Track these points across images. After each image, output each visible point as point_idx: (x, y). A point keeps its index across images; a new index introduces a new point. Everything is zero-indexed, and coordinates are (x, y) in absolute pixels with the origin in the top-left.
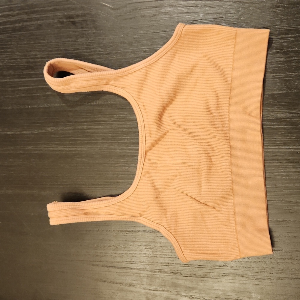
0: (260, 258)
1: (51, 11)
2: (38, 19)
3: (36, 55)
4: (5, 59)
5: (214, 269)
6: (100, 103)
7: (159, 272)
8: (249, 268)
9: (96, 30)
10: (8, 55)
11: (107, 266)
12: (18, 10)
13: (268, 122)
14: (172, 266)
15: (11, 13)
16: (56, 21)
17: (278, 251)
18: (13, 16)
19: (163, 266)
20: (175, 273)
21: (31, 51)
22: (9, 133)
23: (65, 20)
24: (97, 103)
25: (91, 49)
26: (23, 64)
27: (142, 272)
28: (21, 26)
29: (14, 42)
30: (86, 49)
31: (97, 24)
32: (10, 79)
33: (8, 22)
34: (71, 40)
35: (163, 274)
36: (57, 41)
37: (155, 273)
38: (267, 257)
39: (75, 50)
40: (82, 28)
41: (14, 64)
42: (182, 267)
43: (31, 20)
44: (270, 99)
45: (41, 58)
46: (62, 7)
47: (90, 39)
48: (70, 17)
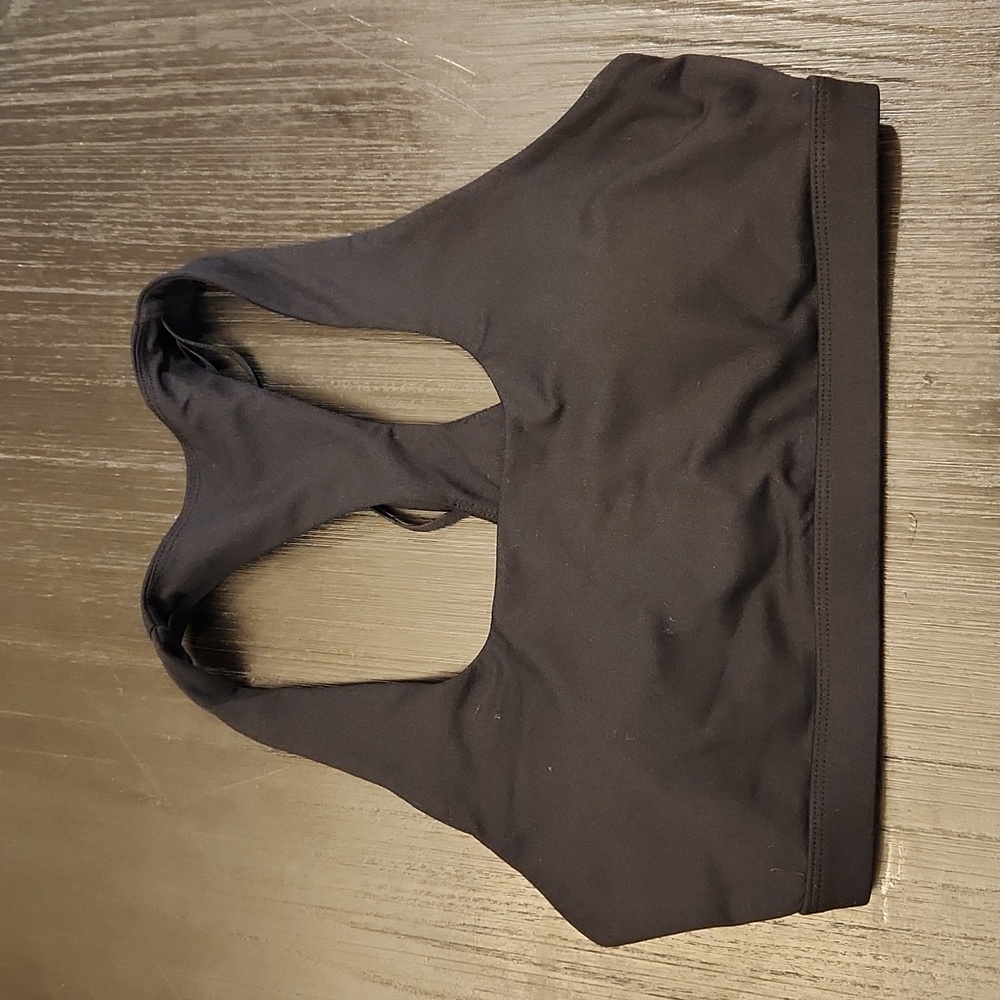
0: (914, 959)
1: (273, 73)
2: (228, 99)
3: (215, 217)
4: (114, 224)
5: (754, 980)
6: (410, 389)
7: (569, 972)
8: (874, 990)
9: (416, 146)
10: (125, 211)
11: (396, 933)
12: (168, 64)
14: (612, 954)
15: (144, 72)
16: (287, 108)
17: (978, 942)
18: (152, 82)
19: (582, 952)
20: (622, 982)
21: (199, 203)
22: (111, 464)
23: (316, 108)
24: (402, 389)
25: (393, 208)
26: (170, 244)
27: (512, 965)
28: (171, 118)
29: (147, 168)
30: (377, 205)
31: (418, 128)
32: (124, 288)
33: (128, 102)
34: (330, 172)
35: (581, 980)
36: (288, 173)
37: (557, 975)
38: (940, 958)
39: (340, 209)
40: (370, 136)
41: (145, 242)
42: (647, 963)
43: (205, 99)
44: (986, 418)
45: (232, 227)
46: (309, 63)
47: (393, 173)
48: (334, 98)
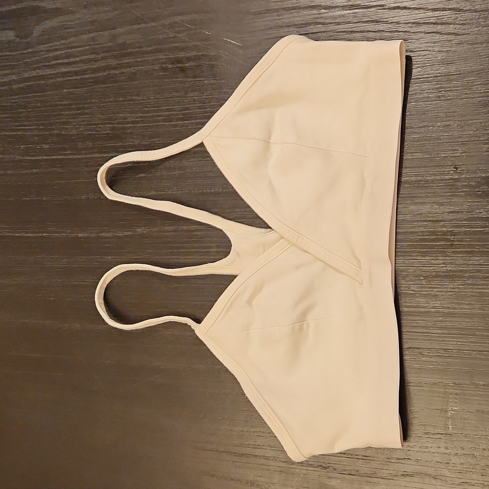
0: (465, 448)
1: (150, 52)
2: (129, 65)
3: (126, 118)
4: (80, 125)
5: (388, 463)
6: (216, 190)
8: (447, 464)
9: (215, 80)
10: (85, 119)
11: (217, 451)
12: (104, 52)
13: (479, 222)
15: (93, 56)
16: (157, 67)
18: (96, 61)
20: (325, 468)
21: (118, 113)
22: (80, 235)
23: (170, 66)
24: (212, 191)
25: (205, 108)
26: (105, 132)
27: (272, 463)
28: (105, 76)
29: (95, 99)
30: (199, 108)
31: (216, 71)
32: (85, 154)
33: (86, 70)
34: (177, 94)
35: (306, 468)
36: (158, 96)
38: (478, 447)
39: (182, 110)
40: (195, 77)
41: (94, 132)
42: (337, 458)
43: (120, 66)
44: (484, 184)
45: (133, 122)
46: (167, 46)
47: (206, 93)
48: (179, 61)
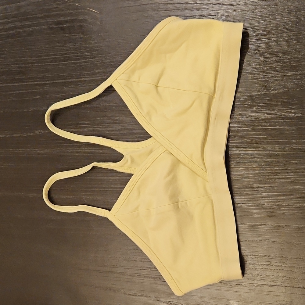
1: (42, 17)
2: (29, 26)
3: (27, 60)
7: (139, 277)
9: (83, 35)
10: (1, 61)
12: (13, 17)
13: (246, 124)
14: (150, 270)
16: (46, 27)
17: (257, 257)
18: (8, 23)
19: (142, 270)
20: (154, 278)
21: (22, 57)
22: (0, 136)
23: (54, 26)
25: (77, 53)
26: (15, 70)
27: (122, 276)
28: (13, 33)
29: (7, 48)
30: (73, 53)
31: (84, 29)
32: (2, 84)
33: (1, 30)
34: (59, 45)
35: (142, 279)
36: (47, 46)
37: (135, 278)
39: (62, 55)
40: (70, 33)
41: (7, 70)
43: (23, 27)
44: (249, 100)
45: (32, 63)
46: (52, 13)
47: (77, 43)
48: (60, 23)
